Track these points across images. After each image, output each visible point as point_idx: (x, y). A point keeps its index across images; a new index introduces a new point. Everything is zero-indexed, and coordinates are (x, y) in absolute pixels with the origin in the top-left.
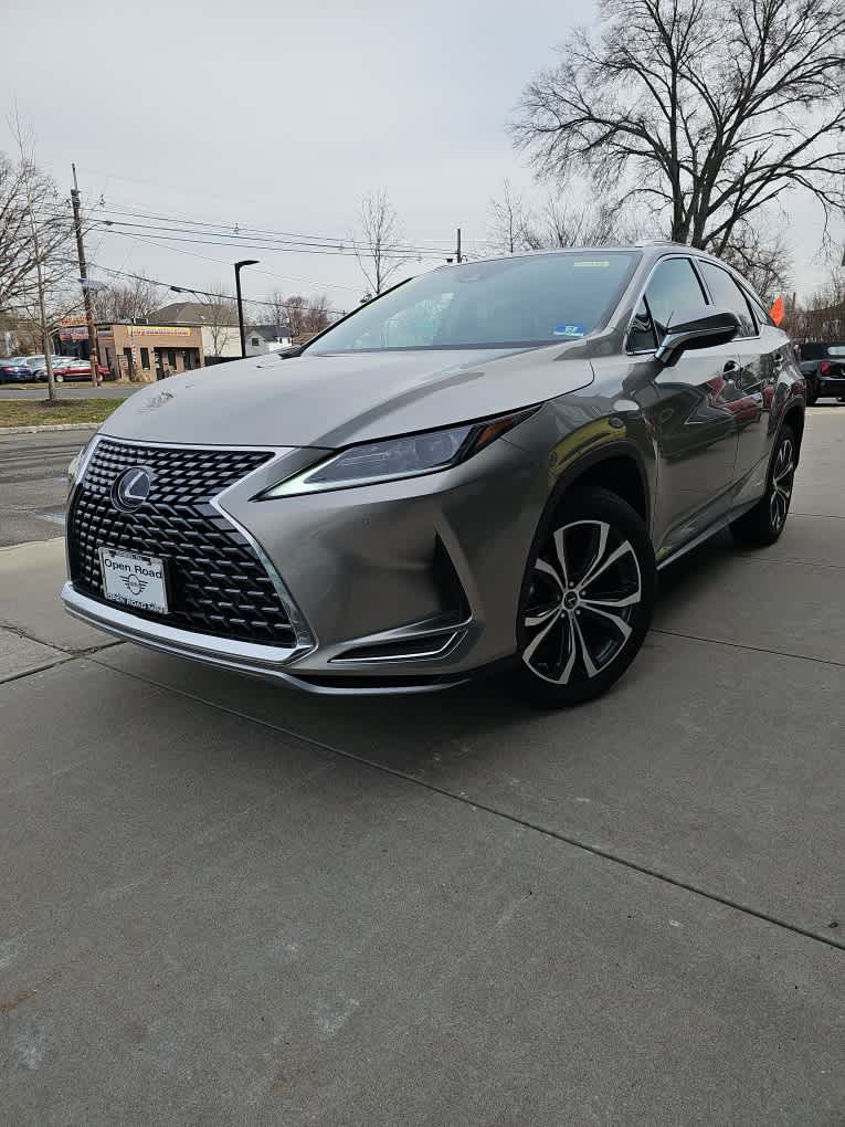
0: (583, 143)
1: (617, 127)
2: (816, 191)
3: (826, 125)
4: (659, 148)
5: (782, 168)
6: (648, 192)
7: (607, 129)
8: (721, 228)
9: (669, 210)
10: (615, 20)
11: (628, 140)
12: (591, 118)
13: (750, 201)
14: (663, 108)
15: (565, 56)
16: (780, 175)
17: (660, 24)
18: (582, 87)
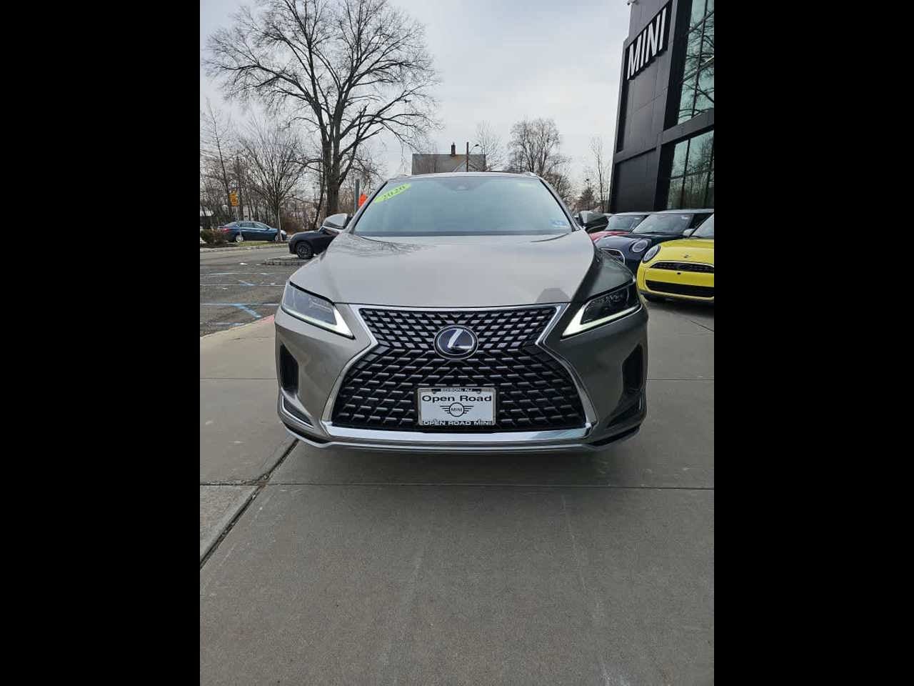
0: (257, 83)
1: (278, 76)
2: (395, 133)
3: (398, 97)
4: (307, 94)
5: (377, 117)
6: (305, 121)
7: (271, 76)
8: (350, 147)
9: (319, 133)
10: (268, 8)
11: (287, 86)
12: (259, 66)
13: (363, 134)
14: (306, 70)
15: (236, 22)
16: (377, 122)
17: (297, 18)
18: (252, 46)
